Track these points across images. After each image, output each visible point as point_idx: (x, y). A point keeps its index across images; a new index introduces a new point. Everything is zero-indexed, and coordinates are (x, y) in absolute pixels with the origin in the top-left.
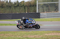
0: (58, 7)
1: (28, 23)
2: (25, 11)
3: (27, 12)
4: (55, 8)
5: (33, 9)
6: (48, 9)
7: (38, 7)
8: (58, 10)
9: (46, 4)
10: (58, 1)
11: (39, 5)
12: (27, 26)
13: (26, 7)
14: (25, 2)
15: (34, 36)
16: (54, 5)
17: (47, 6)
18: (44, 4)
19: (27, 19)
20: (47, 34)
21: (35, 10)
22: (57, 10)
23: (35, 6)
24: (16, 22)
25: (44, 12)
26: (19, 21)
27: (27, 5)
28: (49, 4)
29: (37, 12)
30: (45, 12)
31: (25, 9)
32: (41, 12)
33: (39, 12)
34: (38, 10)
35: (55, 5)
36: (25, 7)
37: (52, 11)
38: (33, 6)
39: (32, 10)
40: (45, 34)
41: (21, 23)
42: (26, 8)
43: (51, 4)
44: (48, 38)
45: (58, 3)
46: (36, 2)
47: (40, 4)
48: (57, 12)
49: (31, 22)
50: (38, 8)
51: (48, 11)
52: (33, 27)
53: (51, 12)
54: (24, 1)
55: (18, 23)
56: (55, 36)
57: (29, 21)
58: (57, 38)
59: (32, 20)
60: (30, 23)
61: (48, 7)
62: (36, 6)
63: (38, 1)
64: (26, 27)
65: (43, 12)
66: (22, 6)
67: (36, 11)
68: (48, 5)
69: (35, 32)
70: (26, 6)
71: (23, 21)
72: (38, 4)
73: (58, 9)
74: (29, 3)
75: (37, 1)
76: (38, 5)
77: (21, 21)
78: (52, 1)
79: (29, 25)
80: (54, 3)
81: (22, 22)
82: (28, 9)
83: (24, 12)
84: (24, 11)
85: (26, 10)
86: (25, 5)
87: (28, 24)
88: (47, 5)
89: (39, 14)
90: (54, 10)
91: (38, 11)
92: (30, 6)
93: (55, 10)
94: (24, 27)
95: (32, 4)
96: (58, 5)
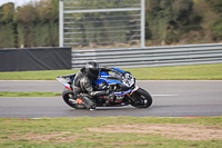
0: (139, 28)
1: (106, 84)
2: (16, 42)
3: (22, 47)
4: (128, 32)
5: (46, 35)
6: (102, 34)
7: (65, 25)
8: (139, 38)
9: (93, 14)
10: (139, 2)
11: (68, 20)
12: (103, 95)
13: (19, 25)
14: (16, 7)
15: (48, 136)
16: (123, 18)
17: (97, 21)
18: (87, 15)
19: (103, 70)
20: (97, 130)
21: (51, 37)
22: (135, 38)
23: (51, 22)
24: (61, 80)
25: (85, 44)
26: (72, 77)
27: (24, 19)
28: (104, 13)
29: (61, 45)
30: (91, 45)
31: (16, 33)
32: (76, 46)
33: (68, 45)
34: (65, 36)
35: (129, 18)
36: (15, 26)
37: (116, 40)
38: (47, 21)
39: (43, 39)
40: (90, 129)
41: (79, 85)
42: (20, 30)
43: (112, 13)
44: (101, 145)
45: (139, 12)
46: (57, 6)
47: (71, 15)
48: (134, 43)
49: (119, 82)
50: (65, 31)
51: (101, 40)
52: (126, 100)
53: (112, 44)
54: (12, 4)
55: (68, 85)
56: (128, 138)
57: (112, 78)
58: (133, 143)
59: (124, 75)
60: (113, 86)
61: (101, 25)
62: (57, 21)
63: (65, 5)
64: (99, 101)
65: (83, 46)
66: (4, 23)
67: (58, 40)
68: (101, 17)
69: (52, 122)
70: (20, 21)
71: (89, 77)
72: (65, 15)
73: (139, 33)
74: (33, 12)
75: (61, 4)
76: (65, 20)
77: (81, 77)
78: (117, 4)
79: (110, 92)
80: (125, 13)
81: (83, 80)
82: (29, 32)
83: (13, 44)
84: (13, 40)
85: (21, 36)
86: (15, 19)
87: (106, 89)
88: (98, 19)
89: (67, 52)
90: (124, 36)
91: (65, 42)
92: (35, 23)
93: (128, 39)
94: (91, 103)
95: (41, 14)
96: (139, 17)
